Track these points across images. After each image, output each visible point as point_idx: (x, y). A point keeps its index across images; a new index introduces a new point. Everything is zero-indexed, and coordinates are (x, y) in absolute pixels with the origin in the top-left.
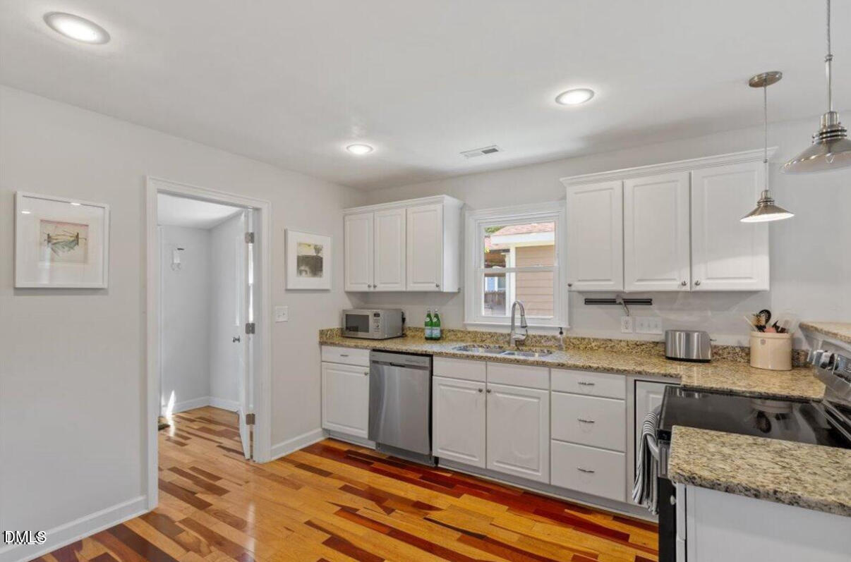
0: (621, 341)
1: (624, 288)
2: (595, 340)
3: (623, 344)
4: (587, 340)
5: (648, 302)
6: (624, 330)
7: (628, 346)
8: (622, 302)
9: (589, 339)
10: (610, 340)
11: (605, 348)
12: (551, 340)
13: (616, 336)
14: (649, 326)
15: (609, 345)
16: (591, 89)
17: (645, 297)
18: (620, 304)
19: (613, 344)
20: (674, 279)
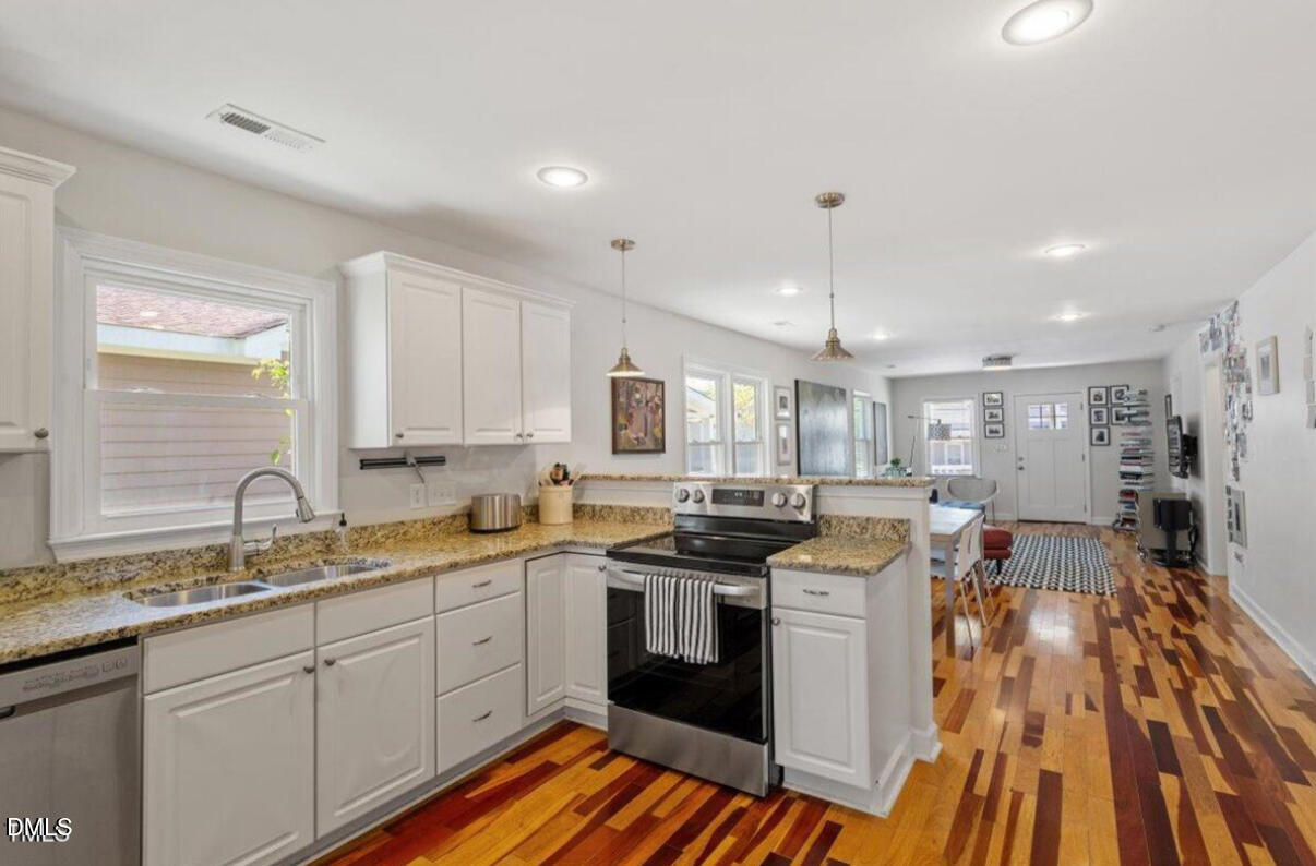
0: (415, 522)
1: (463, 438)
2: (382, 526)
3: (419, 525)
4: (370, 530)
5: (440, 461)
6: (413, 505)
7: (424, 527)
8: (414, 462)
9: (374, 526)
10: (402, 523)
11: (395, 537)
12: (308, 542)
13: (405, 515)
14: (442, 495)
15: (402, 531)
16: (585, 171)
17: (436, 453)
18: (413, 465)
19: (406, 528)
20: (509, 430)
